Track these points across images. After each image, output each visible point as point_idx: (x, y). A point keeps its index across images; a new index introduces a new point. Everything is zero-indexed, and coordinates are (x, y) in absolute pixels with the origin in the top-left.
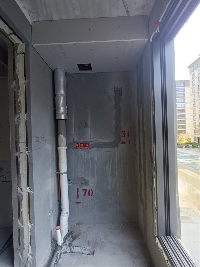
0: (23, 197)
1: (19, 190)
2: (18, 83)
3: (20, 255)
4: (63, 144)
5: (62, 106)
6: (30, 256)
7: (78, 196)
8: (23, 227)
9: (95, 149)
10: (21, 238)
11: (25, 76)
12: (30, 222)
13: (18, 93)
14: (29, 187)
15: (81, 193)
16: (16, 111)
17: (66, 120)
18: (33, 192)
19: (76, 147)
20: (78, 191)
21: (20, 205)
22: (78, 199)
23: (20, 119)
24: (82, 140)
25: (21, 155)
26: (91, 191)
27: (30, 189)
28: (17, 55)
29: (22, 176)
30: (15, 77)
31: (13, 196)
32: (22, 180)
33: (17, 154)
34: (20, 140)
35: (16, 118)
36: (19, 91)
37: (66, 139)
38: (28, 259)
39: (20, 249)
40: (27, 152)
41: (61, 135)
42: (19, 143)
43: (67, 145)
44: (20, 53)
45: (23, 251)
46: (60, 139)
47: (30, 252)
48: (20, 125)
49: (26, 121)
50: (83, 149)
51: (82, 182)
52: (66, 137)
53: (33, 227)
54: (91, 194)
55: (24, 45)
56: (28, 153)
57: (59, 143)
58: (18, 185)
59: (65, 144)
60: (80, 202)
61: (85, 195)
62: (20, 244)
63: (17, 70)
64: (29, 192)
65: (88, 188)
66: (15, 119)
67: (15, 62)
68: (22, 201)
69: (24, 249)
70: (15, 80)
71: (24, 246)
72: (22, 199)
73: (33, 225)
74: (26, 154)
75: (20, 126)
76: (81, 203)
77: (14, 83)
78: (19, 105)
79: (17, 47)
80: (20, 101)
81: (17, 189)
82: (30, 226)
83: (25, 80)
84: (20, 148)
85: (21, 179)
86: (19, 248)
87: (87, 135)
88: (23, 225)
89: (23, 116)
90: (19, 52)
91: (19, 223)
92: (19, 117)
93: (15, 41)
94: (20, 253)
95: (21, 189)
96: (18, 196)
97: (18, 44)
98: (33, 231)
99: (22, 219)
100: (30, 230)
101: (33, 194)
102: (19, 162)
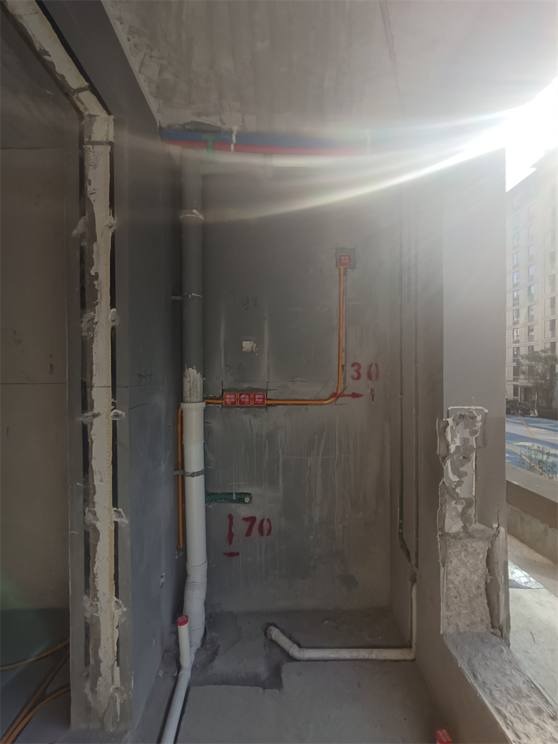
0: (99, 535)
1: (89, 517)
2: (92, 224)
3: (87, 690)
4: (195, 394)
6: (117, 694)
7: (231, 536)
8: (97, 615)
9: (282, 408)
10: (91, 647)
11: (112, 205)
12: (118, 603)
13: (93, 252)
14: (117, 508)
15: (240, 528)
16: (86, 300)
18: (129, 522)
20: (231, 524)
21: (91, 555)
22: (230, 543)
23: (97, 323)
24: (246, 386)
25: (95, 421)
26: (265, 522)
27: (119, 513)
28: (90, 146)
29: (97, 478)
30: (85, 208)
31: (71, 532)
32: (97, 490)
33: (86, 418)
34: (94, 381)
35: (85, 319)
36: (95, 246)
37: (204, 381)
38: (111, 702)
39: (88, 675)
40: (112, 413)
41: (190, 369)
42: (92, 387)
44: (99, 143)
45: (96, 680)
46: (189, 382)
47: (117, 682)
48: (95, 339)
49: (113, 329)
50: (247, 409)
53: (127, 615)
54: (266, 532)
55: (112, 122)
56: (117, 415)
57: (186, 393)
58: (87, 504)
59: (202, 396)
60: (235, 551)
61: (249, 533)
62: (87, 663)
63: (89, 189)
64: (116, 523)
65: (259, 514)
66: (82, 322)
67: (86, 165)
68: (96, 545)
69: (101, 675)
70: (84, 215)
71: (99, 667)
72: (97, 539)
73: (125, 609)
74: (111, 418)
75: (95, 342)
76: (238, 554)
77: (81, 222)
78: (95, 285)
79: (91, 124)
80: (97, 274)
81: (84, 514)
82: (117, 612)
83: (113, 216)
84: (92, 401)
85: (94, 486)
86: (85, 673)
87: (259, 372)
88: (97, 610)
89: (103, 315)
90: (96, 137)
91: (88, 606)
92: (93, 318)
93: (86, 109)
94: (88, 685)
95: (95, 514)
96: (85, 531)
97: (95, 116)
98: (124, 627)
99: (95, 595)
100: (116, 624)
101: (128, 525)
102: (89, 441)
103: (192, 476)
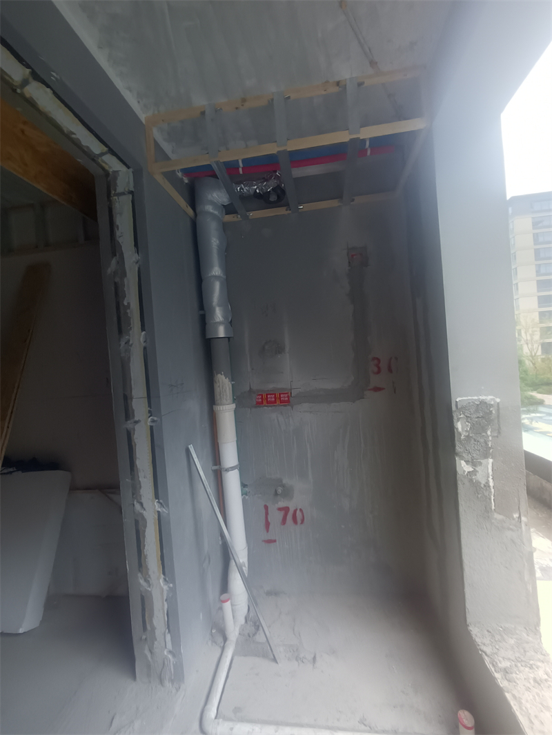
0: (146, 523)
1: (137, 506)
2: (121, 262)
3: (147, 652)
4: (225, 397)
5: (219, 306)
6: (170, 656)
7: (267, 525)
8: (150, 590)
9: (306, 406)
10: (147, 615)
11: (136, 245)
12: (165, 579)
13: (124, 285)
14: (159, 499)
15: (275, 517)
16: (122, 327)
17: (229, 338)
18: (169, 511)
19: (258, 403)
20: (267, 514)
21: (142, 539)
22: (268, 531)
23: (132, 344)
24: (271, 386)
25: (137, 427)
26: (298, 512)
27: (161, 504)
28: (116, 198)
29: (141, 475)
30: (115, 249)
31: (124, 520)
32: (142, 485)
33: (129, 425)
34: (133, 393)
35: (123, 343)
36: (125, 280)
37: (233, 385)
38: (166, 663)
39: (146, 639)
40: (150, 419)
41: (219, 375)
42: (132, 398)
43: (234, 401)
44: (123, 194)
45: (153, 644)
46: (219, 386)
47: (169, 646)
48: (132, 359)
49: (145, 348)
50: (274, 407)
51: (276, 491)
52: (232, 379)
53: (173, 591)
54: (299, 521)
55: (132, 174)
56: (153, 421)
57: (217, 396)
58: (134, 496)
59: (232, 398)
60: (273, 538)
61: (284, 521)
62: (145, 628)
63: (118, 233)
64: (158, 512)
65: (292, 505)
66: (120, 345)
67: (114, 213)
68: (145, 531)
69: (156, 640)
70: (116, 255)
71: (154, 633)
72: (145, 527)
73: (171, 585)
74: (149, 424)
75: (131, 361)
76: (275, 541)
77: (114, 262)
78: (127, 313)
79: (115, 179)
80: (129, 303)
81: (134, 505)
82: (165, 588)
83: (138, 253)
84: (133, 411)
85: (140, 482)
86: (144, 637)
87: (282, 373)
88: (149, 586)
89: (137, 338)
90: (120, 189)
91: (142, 581)
92: (129, 341)
93: (110, 167)
94: (147, 647)
95: (142, 504)
96: (135, 520)
97: (118, 171)
98: (172, 600)
99: (147, 573)
100: (165, 598)
101: (169, 514)
102: (133, 444)
103: (227, 470)
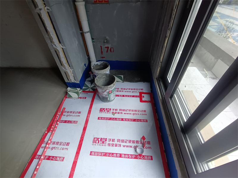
0: (59, 51)
8: (67, 71)
10: (68, 77)
12: (70, 68)
14: (61, 44)
19: (95, 2)
21: (59, 57)
22: (102, 54)
25: (42, 12)
26: (112, 48)
29: (51, 34)
31: (51, 51)
32: (53, 38)
33: (37, 11)
40: (46, 8)
51: (104, 41)
54: (112, 51)
58: (52, 42)
60: (104, 57)
61: (107, 52)
62: (68, 80)
64: (62, 48)
65: (110, 46)
68: (59, 54)
73: (73, 70)
74: (46, 11)
81: (52, 45)
95: (55, 45)
96: (55, 50)
98: (74, 73)
99: (64, 66)
101: (66, 49)
102: (43, 20)
103: (85, 33)
